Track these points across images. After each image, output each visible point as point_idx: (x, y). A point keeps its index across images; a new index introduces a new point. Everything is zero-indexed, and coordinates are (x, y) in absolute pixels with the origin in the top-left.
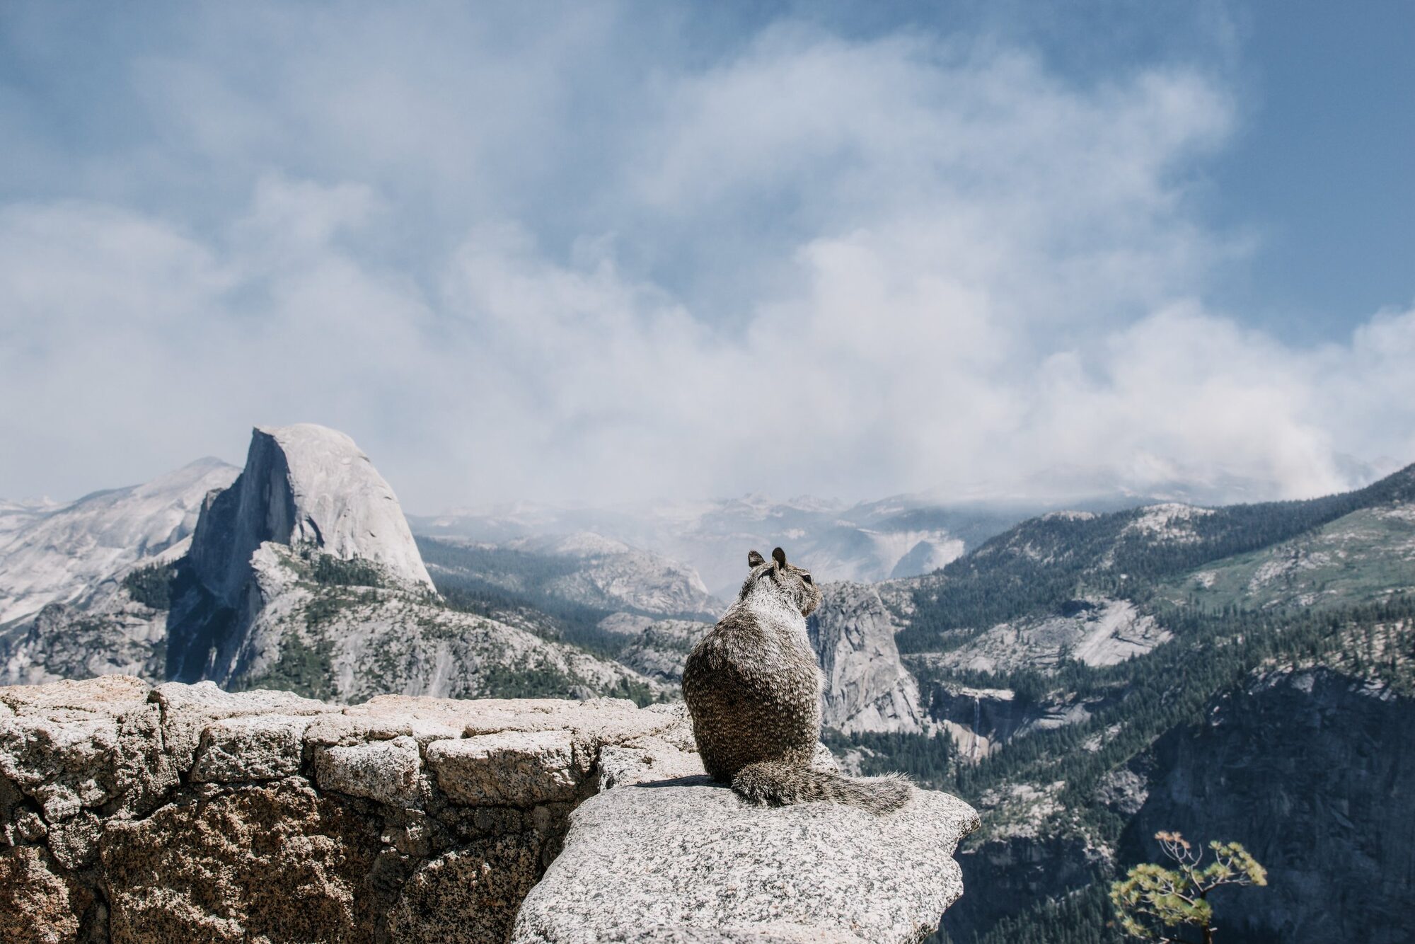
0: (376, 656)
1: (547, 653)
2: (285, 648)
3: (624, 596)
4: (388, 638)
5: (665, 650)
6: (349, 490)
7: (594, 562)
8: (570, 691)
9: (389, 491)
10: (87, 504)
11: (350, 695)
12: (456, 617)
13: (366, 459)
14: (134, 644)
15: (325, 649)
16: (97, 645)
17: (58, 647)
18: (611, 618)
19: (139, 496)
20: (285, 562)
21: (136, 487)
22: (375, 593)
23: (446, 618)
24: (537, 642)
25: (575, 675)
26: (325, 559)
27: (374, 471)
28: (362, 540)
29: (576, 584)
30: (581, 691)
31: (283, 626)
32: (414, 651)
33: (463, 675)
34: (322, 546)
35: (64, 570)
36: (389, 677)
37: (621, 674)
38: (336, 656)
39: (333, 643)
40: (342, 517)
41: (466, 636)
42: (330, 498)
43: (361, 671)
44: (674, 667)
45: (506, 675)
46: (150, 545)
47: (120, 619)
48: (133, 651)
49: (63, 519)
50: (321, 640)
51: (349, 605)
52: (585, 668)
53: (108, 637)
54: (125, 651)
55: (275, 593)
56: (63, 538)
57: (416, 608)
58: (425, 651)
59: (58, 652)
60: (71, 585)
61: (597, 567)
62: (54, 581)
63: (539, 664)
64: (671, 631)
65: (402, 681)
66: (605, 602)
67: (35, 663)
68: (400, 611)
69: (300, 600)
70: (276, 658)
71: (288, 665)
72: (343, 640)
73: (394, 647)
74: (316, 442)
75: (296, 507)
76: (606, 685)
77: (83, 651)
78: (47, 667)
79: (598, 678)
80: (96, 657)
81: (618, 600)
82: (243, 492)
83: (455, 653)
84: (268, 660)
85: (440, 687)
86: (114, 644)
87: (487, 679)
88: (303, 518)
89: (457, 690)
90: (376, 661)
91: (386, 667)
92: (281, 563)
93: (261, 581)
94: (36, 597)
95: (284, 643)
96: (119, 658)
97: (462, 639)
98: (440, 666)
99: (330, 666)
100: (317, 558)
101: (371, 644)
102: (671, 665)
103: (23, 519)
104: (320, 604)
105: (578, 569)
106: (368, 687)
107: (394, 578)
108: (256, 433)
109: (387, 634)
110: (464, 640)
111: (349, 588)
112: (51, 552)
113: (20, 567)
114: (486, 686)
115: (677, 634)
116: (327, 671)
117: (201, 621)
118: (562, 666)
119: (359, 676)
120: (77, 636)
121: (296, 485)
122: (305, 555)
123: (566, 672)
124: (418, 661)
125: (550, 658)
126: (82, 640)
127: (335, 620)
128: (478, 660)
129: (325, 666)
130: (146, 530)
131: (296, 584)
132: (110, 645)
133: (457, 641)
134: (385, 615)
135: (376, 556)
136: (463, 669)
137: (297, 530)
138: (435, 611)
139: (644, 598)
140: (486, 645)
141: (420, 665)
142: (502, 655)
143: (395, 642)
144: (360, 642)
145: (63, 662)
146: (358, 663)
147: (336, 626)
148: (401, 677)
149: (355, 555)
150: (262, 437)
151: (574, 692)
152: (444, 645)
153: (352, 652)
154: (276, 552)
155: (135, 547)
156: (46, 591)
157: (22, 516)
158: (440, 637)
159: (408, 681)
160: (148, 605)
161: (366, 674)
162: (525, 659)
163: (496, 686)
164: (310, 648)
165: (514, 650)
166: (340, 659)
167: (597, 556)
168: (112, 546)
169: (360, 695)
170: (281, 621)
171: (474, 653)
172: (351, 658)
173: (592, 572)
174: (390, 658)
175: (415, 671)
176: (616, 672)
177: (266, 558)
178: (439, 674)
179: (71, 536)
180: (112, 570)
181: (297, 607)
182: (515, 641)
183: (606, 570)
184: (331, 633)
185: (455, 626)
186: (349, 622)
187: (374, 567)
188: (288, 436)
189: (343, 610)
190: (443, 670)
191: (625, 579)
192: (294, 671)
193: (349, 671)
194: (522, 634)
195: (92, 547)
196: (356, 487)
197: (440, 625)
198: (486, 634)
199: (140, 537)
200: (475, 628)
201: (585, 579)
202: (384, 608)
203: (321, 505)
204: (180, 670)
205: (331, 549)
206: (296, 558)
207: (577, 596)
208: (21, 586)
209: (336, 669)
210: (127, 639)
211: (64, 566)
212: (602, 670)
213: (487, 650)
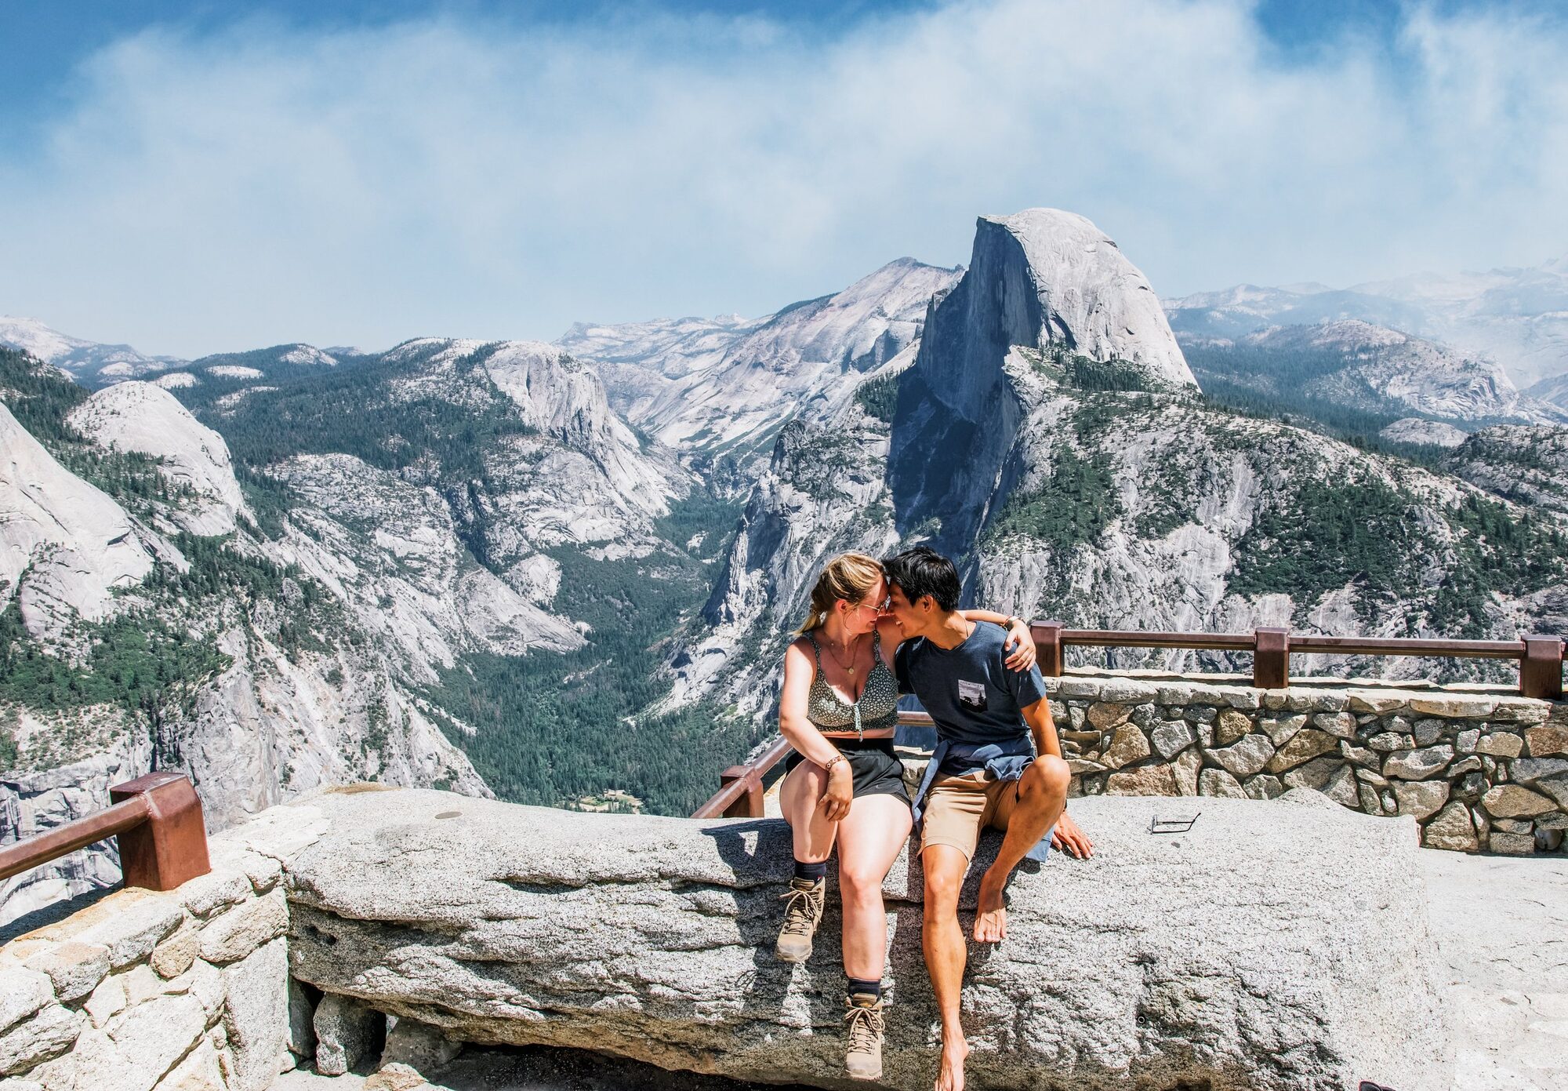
0: (1161, 470)
1: (1368, 465)
2: (1058, 461)
3: (1405, 398)
4: (1173, 450)
5: (1501, 463)
6: (1098, 282)
7: (1363, 356)
8: (1406, 511)
9: (1144, 281)
10: (785, 319)
11: (1137, 514)
12: (1251, 424)
13: (1112, 244)
14: (874, 461)
15: (1102, 463)
16: (838, 462)
17: (802, 465)
18: (1397, 425)
19: (837, 305)
20: (1037, 367)
21: (832, 296)
22: (1150, 399)
23: (1238, 425)
24: (1354, 452)
25: (1407, 493)
26: (1079, 363)
27: (1123, 257)
28: (1120, 339)
29: (1342, 385)
30: (1421, 511)
31: (1052, 438)
32: (1205, 463)
33: (1267, 491)
34: (1074, 349)
35: (774, 387)
36: (1179, 494)
37: (1466, 491)
38: (1115, 471)
39: (1111, 456)
40: (1094, 313)
41: (1267, 446)
42: (1078, 292)
43: (1145, 487)
44: (1516, 484)
45: (1321, 492)
46: (854, 357)
47: (857, 435)
48: (874, 468)
49: (768, 336)
50: (1097, 452)
51: (1122, 413)
52: (1419, 484)
53: (848, 454)
54: (866, 468)
55: (1035, 402)
56: (768, 355)
57: (1201, 415)
58: (1218, 464)
59: (803, 469)
60: (781, 402)
61: (1368, 362)
62: (766, 399)
63: (1360, 480)
64: (1507, 439)
65: (1195, 497)
66: (1381, 406)
67: (784, 481)
68: (1183, 418)
69: (1066, 409)
70: (1049, 473)
71: (1063, 481)
72: (1121, 452)
73: (1181, 460)
74: (1054, 229)
75: (1040, 304)
76: (1448, 503)
77: (827, 469)
78: (795, 484)
79: (1437, 496)
80: (839, 475)
81: (1397, 402)
82: (971, 292)
83: (1254, 466)
84: (1040, 474)
85: (1240, 505)
86: (855, 461)
87: (1298, 496)
88: (1050, 317)
89: (1262, 509)
90: (1162, 476)
91: (1174, 482)
92: (1034, 369)
93: (1017, 388)
94: (750, 416)
95: (1055, 456)
96: (861, 474)
97: (1262, 449)
98: (1238, 482)
99: (1110, 481)
100: (1071, 361)
101: (1154, 457)
102: (1511, 482)
103: (723, 338)
104: (1088, 412)
105: (1344, 365)
106: (1156, 505)
107: (1159, 381)
108: (982, 223)
109: (1171, 445)
110: (1265, 451)
111: (1117, 394)
112: (759, 369)
113: (732, 387)
114: (1297, 505)
115: (1516, 442)
116: (1107, 487)
117: (937, 435)
118: (1387, 479)
119: (1144, 492)
120: (819, 453)
121: (1038, 279)
122: (1058, 359)
123: (1395, 489)
124: (1211, 475)
125: (1372, 471)
126: (824, 458)
127: (1108, 431)
128: (1284, 474)
129: (1105, 481)
130: (849, 342)
131: (1058, 390)
132: (851, 462)
133: (1256, 452)
134: (1166, 423)
135: (1136, 355)
136: (1267, 485)
137: (1044, 332)
138: (1223, 418)
139: (1433, 399)
140: (1293, 456)
141: (1214, 480)
142: (1313, 469)
143: (1182, 454)
144: (1141, 454)
145: (808, 480)
146: (1141, 478)
147: (1111, 437)
148: (1193, 494)
149: (1112, 356)
150: (989, 228)
151: (1412, 512)
152: (1240, 457)
153: (1132, 466)
154: (1026, 356)
155: (839, 360)
156: (759, 409)
157: (722, 334)
158: (1235, 448)
159: (1201, 498)
160: (882, 420)
161: (1152, 490)
162: (1342, 472)
163: (1310, 504)
164: (1085, 461)
165: (1327, 462)
166: (1120, 475)
167: (1365, 349)
168: (816, 361)
169: (1149, 514)
170: (1048, 432)
171: (1279, 466)
172: (1133, 472)
173: (1362, 369)
174: (1178, 472)
175: (1208, 487)
176: (1458, 489)
177: (1016, 361)
178: (1237, 490)
179: (776, 352)
180: (820, 386)
181: (1064, 416)
182: (1328, 451)
183: (1381, 366)
184: (1106, 445)
185: (1251, 434)
186: (1125, 432)
187: (1134, 369)
188: (1022, 224)
189: (1116, 419)
190: (1242, 485)
191: (1406, 376)
192: (1072, 487)
193: (1133, 487)
194: (1334, 444)
195: (797, 362)
196: (1106, 277)
197: (1233, 433)
198: (1292, 444)
199: (842, 350)
200: (1277, 437)
201: (1353, 378)
202: (1163, 415)
203: (1069, 298)
204: (923, 487)
205: (1084, 351)
206: (1047, 362)
207: (1344, 398)
208: (736, 405)
209: (1117, 485)
210: (866, 456)
211: (773, 383)
212: (1440, 487)
213: (1294, 462)
